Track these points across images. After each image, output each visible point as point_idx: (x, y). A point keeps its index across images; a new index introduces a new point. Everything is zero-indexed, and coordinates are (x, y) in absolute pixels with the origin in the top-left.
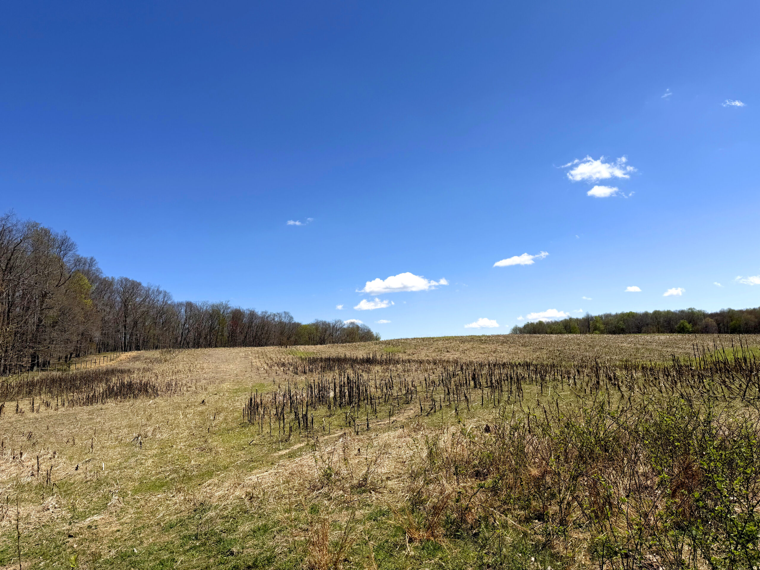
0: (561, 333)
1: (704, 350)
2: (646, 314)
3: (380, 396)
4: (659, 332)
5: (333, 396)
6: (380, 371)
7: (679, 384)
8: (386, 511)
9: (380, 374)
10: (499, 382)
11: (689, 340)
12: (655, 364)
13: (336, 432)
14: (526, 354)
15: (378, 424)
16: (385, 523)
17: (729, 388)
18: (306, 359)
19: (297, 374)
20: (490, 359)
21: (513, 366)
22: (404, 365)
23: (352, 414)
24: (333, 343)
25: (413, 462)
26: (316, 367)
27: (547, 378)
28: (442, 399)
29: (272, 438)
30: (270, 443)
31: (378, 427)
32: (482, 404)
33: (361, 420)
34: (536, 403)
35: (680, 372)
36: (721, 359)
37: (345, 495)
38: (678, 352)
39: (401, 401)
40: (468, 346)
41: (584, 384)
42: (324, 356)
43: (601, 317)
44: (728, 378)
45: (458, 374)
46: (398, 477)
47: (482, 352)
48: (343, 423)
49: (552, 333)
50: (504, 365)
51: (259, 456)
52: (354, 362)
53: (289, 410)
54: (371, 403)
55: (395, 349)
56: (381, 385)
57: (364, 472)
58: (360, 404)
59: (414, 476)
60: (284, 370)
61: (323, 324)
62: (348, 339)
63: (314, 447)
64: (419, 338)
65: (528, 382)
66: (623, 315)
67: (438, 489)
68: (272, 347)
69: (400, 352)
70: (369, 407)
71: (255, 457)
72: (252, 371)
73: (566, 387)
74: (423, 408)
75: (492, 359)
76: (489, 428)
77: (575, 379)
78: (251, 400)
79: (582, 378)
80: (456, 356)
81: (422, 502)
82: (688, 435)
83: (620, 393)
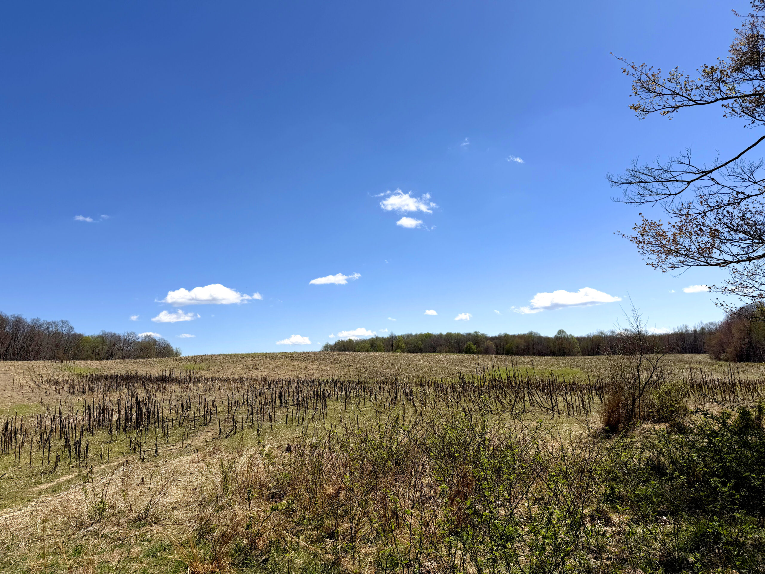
0: (367, 351)
1: (484, 368)
2: (440, 335)
3: (174, 418)
4: (451, 352)
5: (117, 418)
6: (177, 390)
7: (463, 399)
8: (168, 545)
9: (177, 393)
10: (306, 400)
11: (473, 359)
12: (446, 381)
13: (116, 460)
14: (334, 372)
15: (169, 449)
16: (165, 558)
17: (502, 403)
18: (87, 376)
19: (73, 393)
20: (300, 376)
21: (320, 383)
22: (206, 384)
23: (139, 439)
24: (123, 358)
25: (205, 488)
26: (99, 385)
27: (352, 394)
28: (245, 419)
29: (32, 469)
30: (29, 476)
31: (169, 452)
32: (286, 423)
33: (148, 445)
34: (339, 419)
35: (464, 389)
36: (496, 377)
37: (120, 531)
38: (464, 370)
39: (198, 423)
40: (278, 363)
41: (384, 400)
42: (109, 373)
43: (403, 337)
44: (501, 394)
45: (264, 393)
46: (186, 506)
47: (293, 369)
48: (126, 449)
49: (359, 351)
50: (312, 382)
51: (12, 492)
52: (146, 380)
53: (57, 436)
54: (162, 426)
55: (198, 366)
56: (177, 406)
57: (146, 503)
58: (150, 427)
59: (203, 504)
60: (56, 389)
61: (112, 337)
62: (141, 355)
63: (86, 478)
64: (226, 355)
65: (333, 399)
66: (421, 336)
67: (230, 515)
68: (43, 361)
69: (203, 369)
70: (160, 430)
71: (6, 493)
72: (13, 389)
73: (368, 403)
74: (222, 430)
75: (301, 376)
76: (290, 447)
77: (376, 395)
78: (7, 424)
79: (382, 393)
80: (265, 373)
81: (211, 531)
82: (466, 446)
83: (414, 408)
